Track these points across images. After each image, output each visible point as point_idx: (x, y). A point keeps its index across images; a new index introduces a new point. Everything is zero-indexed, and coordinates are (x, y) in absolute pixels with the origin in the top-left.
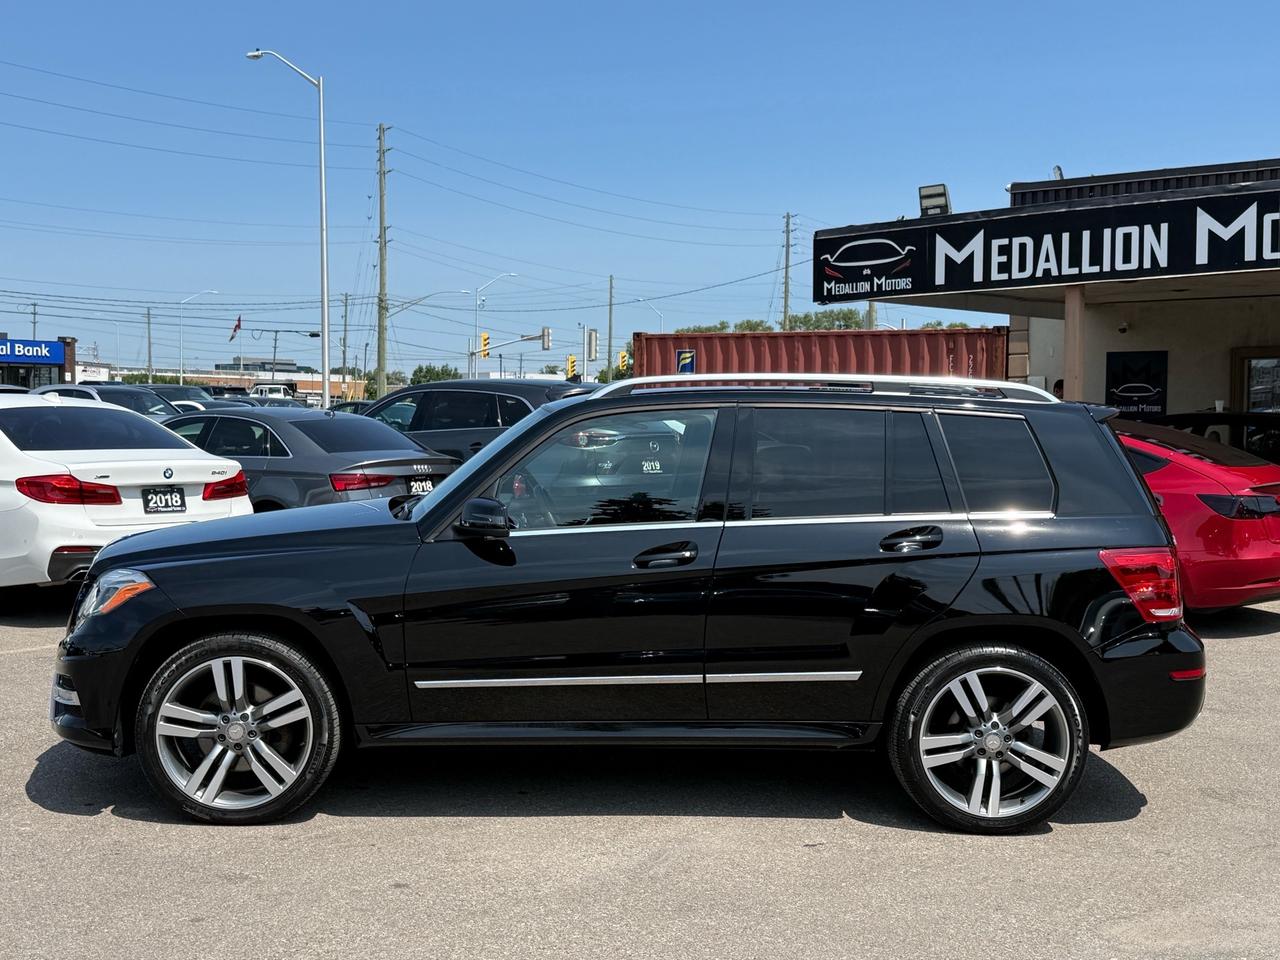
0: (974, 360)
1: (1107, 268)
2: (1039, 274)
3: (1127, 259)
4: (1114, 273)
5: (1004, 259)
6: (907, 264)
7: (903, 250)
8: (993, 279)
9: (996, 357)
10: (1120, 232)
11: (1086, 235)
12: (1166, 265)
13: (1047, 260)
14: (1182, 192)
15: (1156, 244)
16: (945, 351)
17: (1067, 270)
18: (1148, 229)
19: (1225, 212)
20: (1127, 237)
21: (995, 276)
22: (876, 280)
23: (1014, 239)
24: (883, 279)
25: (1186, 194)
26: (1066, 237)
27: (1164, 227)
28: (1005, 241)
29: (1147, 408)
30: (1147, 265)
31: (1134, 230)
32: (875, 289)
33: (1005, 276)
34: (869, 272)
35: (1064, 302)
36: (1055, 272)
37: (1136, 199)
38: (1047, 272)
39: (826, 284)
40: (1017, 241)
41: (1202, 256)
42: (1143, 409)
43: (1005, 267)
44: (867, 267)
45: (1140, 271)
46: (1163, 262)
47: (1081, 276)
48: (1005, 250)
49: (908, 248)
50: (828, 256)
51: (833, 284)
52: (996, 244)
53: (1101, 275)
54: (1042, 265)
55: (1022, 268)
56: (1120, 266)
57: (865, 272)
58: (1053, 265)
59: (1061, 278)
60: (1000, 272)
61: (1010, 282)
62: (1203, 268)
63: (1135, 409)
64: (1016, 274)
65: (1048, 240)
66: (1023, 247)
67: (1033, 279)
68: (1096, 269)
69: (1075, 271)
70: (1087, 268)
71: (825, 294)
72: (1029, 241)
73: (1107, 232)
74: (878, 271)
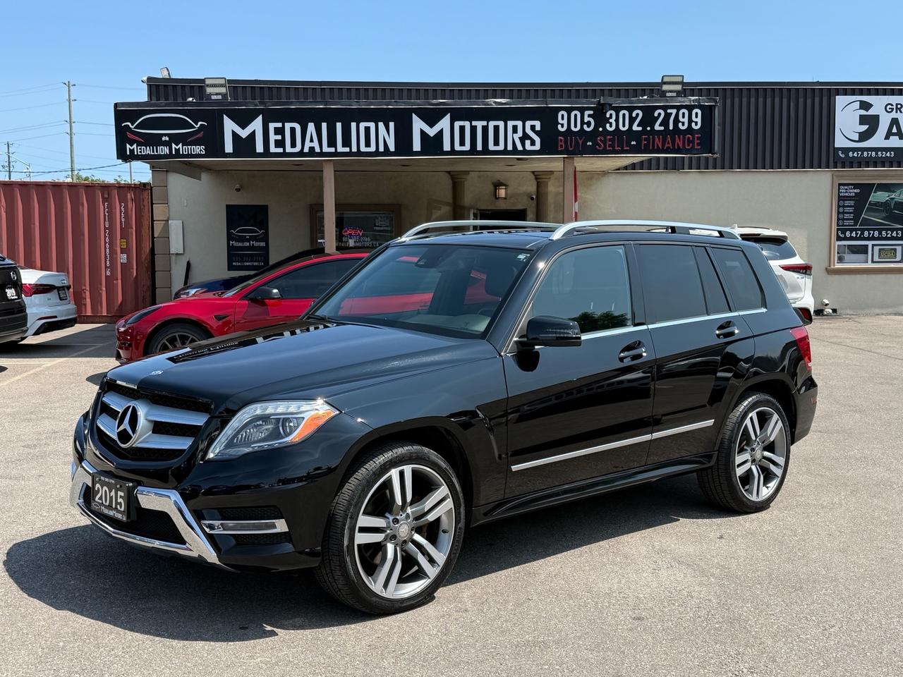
0: (126, 207)
1: (354, 149)
2: (306, 150)
3: (368, 144)
4: (359, 153)
5: (279, 137)
6: (200, 135)
7: (197, 125)
8: (271, 151)
9: (144, 206)
10: (363, 125)
11: (339, 125)
12: (394, 150)
13: (312, 140)
14: (402, 102)
15: (386, 136)
16: (101, 200)
17: (326, 149)
18: (381, 125)
19: (431, 117)
20: (367, 129)
21: (273, 149)
22: (174, 146)
23: (286, 124)
24: (180, 145)
25: (405, 103)
26: (324, 125)
27: (392, 125)
28: (279, 125)
29: (256, 244)
30: (381, 149)
31: (372, 125)
32: (174, 153)
33: (280, 150)
34: (167, 139)
35: (322, 171)
36: (317, 150)
37: (372, 104)
38: (312, 149)
39: (128, 146)
40: (288, 126)
41: (417, 146)
42: (253, 244)
43: (280, 144)
44: (165, 135)
45: (377, 153)
46: (392, 148)
47: (336, 154)
48: (279, 131)
49: (200, 123)
50: (129, 124)
51: (135, 146)
52: (272, 126)
53: (350, 154)
54: (308, 145)
55: (293, 145)
56: (363, 149)
57: (164, 139)
58: (316, 144)
59: (322, 154)
60: (276, 146)
61: (285, 154)
62: (417, 153)
63: (248, 244)
64: (289, 149)
65: (311, 127)
66: (293, 130)
67: (301, 154)
68: (347, 150)
69: (332, 150)
70: (340, 149)
71: (128, 153)
72: (298, 127)
73: (353, 125)
74: (175, 139)
